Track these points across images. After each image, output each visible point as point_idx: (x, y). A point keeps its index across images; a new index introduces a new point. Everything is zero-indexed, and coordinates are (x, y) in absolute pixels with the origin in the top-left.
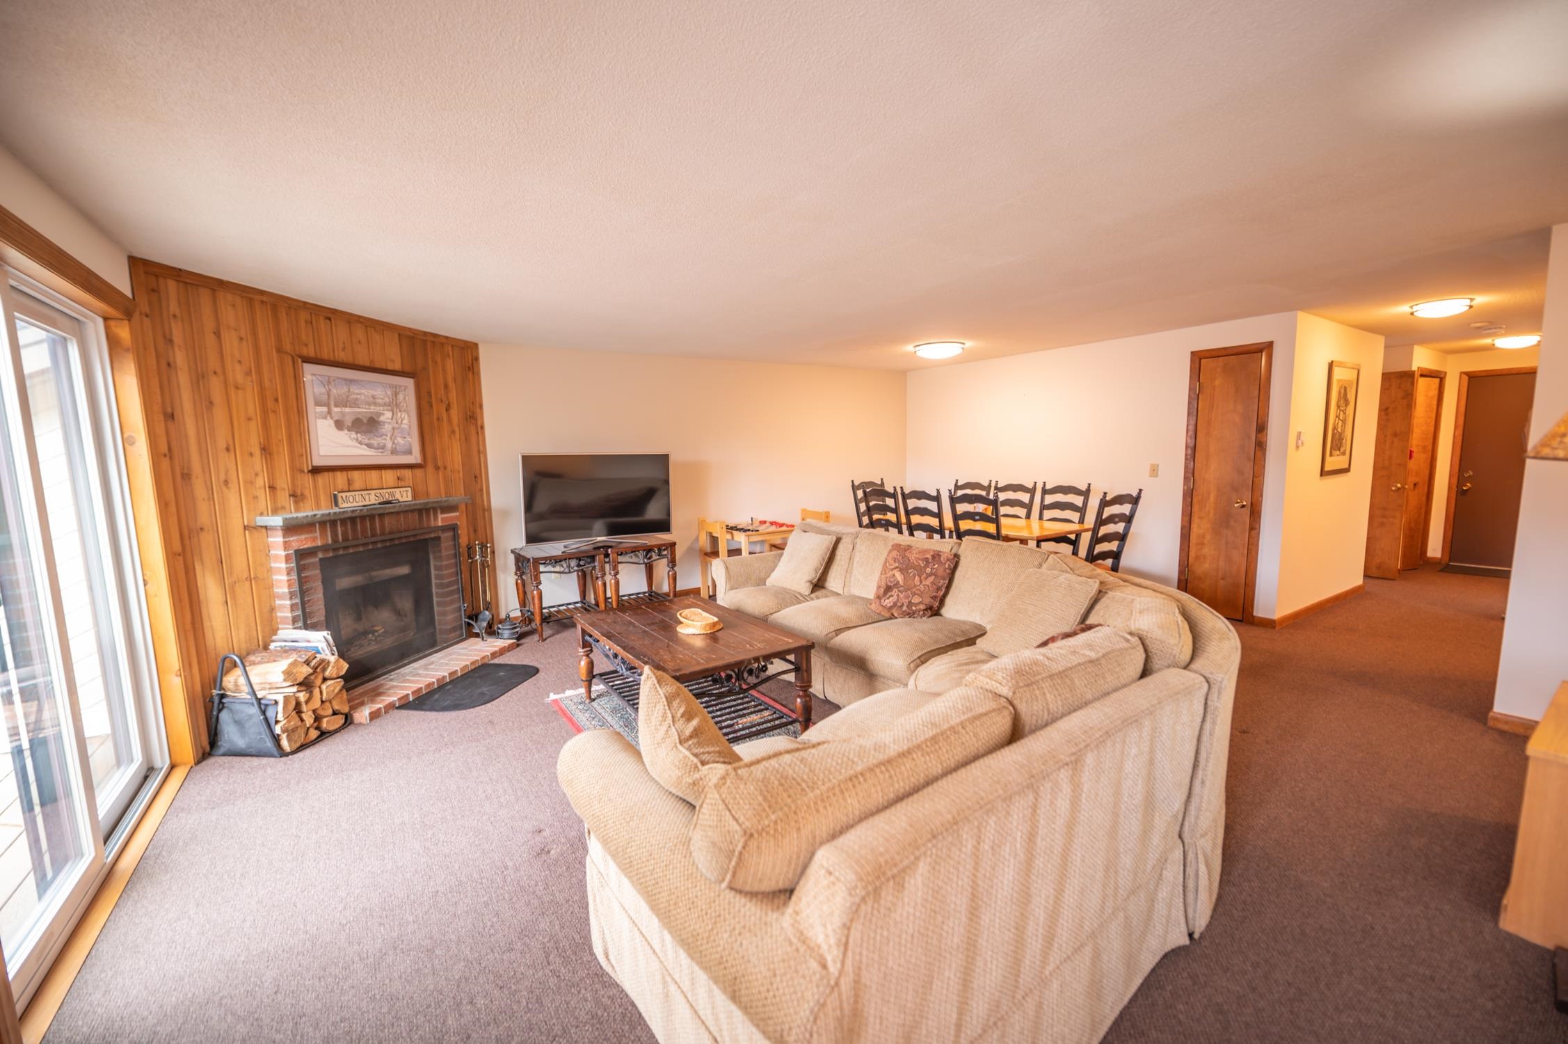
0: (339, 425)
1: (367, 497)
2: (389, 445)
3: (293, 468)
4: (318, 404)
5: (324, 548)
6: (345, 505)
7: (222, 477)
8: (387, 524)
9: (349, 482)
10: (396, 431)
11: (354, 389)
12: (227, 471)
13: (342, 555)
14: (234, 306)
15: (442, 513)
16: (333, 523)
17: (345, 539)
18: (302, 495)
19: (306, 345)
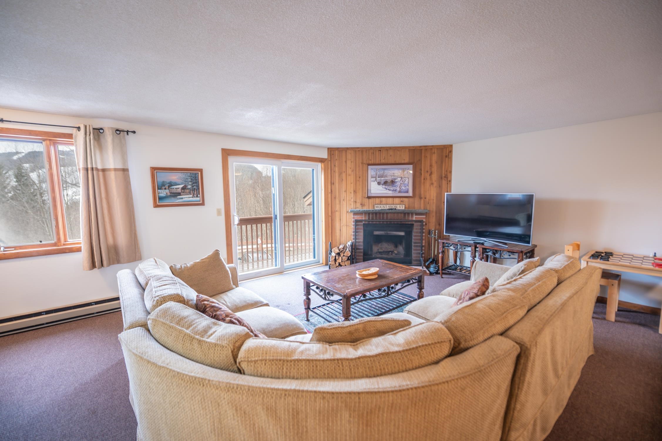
0: (379, 183)
1: (385, 207)
2: (398, 189)
3: (362, 197)
4: (372, 177)
5: (365, 221)
6: (377, 209)
7: (343, 199)
8: (389, 216)
9: (381, 202)
10: (402, 184)
11: (386, 172)
12: (344, 197)
13: (371, 224)
14: (351, 154)
15: (415, 215)
16: (369, 214)
17: (372, 219)
18: (364, 204)
19: (371, 160)
